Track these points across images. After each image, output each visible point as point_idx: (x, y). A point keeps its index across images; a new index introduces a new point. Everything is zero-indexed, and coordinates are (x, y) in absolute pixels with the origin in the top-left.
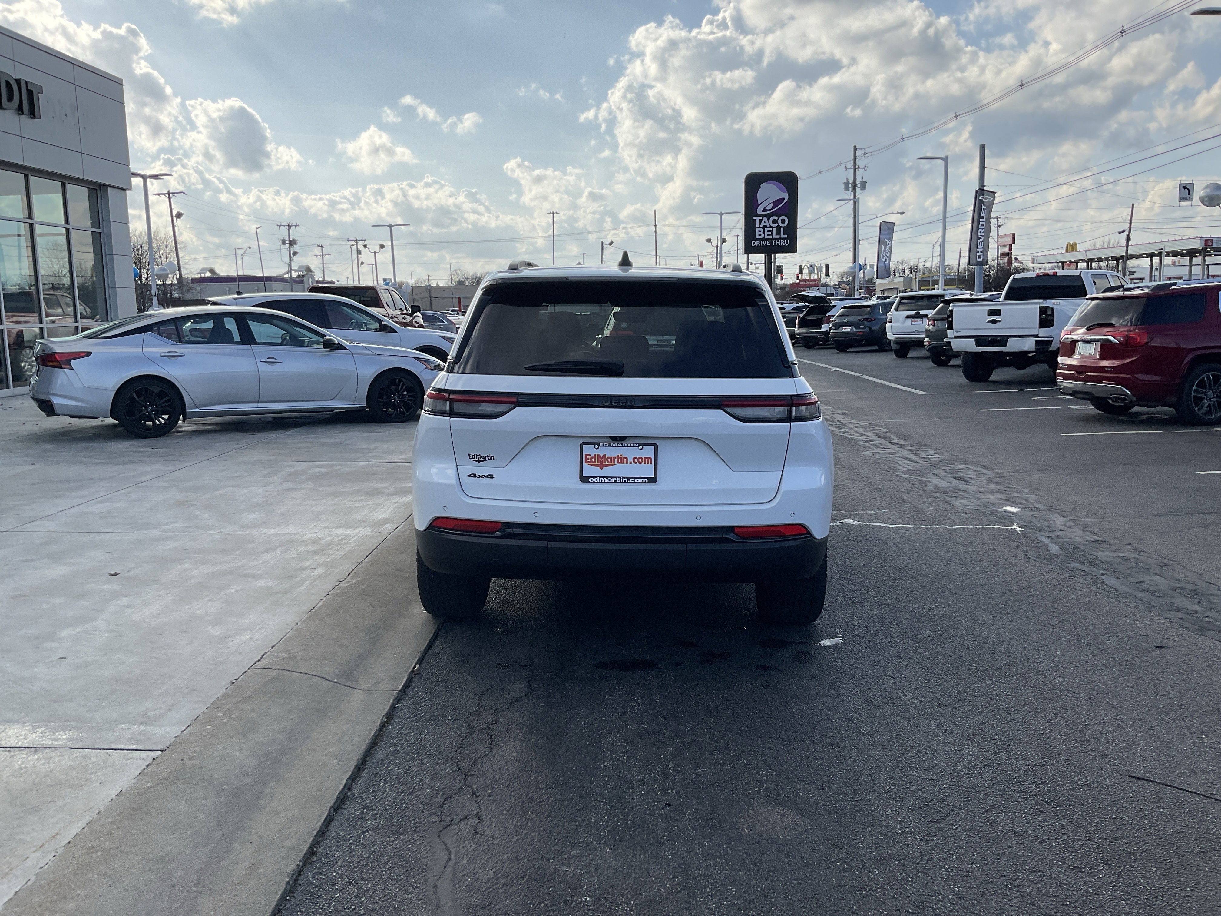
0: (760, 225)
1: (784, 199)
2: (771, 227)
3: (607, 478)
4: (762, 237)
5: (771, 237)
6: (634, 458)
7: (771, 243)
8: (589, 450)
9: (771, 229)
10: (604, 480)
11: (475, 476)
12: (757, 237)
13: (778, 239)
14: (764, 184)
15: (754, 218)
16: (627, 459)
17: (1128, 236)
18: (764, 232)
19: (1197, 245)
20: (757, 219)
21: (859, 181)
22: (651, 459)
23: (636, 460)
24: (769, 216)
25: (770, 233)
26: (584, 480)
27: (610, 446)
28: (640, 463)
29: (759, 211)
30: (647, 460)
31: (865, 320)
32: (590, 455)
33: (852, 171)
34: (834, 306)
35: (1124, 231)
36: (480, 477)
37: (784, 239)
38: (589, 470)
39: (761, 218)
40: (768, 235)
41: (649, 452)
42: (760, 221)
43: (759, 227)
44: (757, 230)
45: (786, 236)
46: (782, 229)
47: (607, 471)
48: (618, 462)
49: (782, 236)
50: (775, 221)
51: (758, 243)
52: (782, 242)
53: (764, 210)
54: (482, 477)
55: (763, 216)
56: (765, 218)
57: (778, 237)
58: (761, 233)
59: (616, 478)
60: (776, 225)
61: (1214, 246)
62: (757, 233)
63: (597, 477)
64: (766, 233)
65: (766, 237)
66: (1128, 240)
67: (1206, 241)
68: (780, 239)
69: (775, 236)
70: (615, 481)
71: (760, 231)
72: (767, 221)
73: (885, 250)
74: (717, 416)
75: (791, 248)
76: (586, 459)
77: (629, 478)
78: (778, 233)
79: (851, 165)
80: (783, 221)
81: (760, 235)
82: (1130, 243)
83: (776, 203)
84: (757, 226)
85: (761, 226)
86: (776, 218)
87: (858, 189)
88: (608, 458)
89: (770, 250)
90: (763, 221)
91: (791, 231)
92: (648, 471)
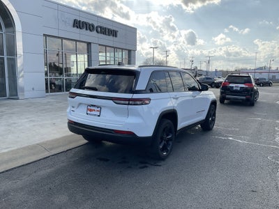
3: (91, 114)
8: (89, 107)
11: (72, 111)
16: (95, 110)
26: (87, 114)
41: (99, 109)
74: (111, 102)
88: (92, 109)
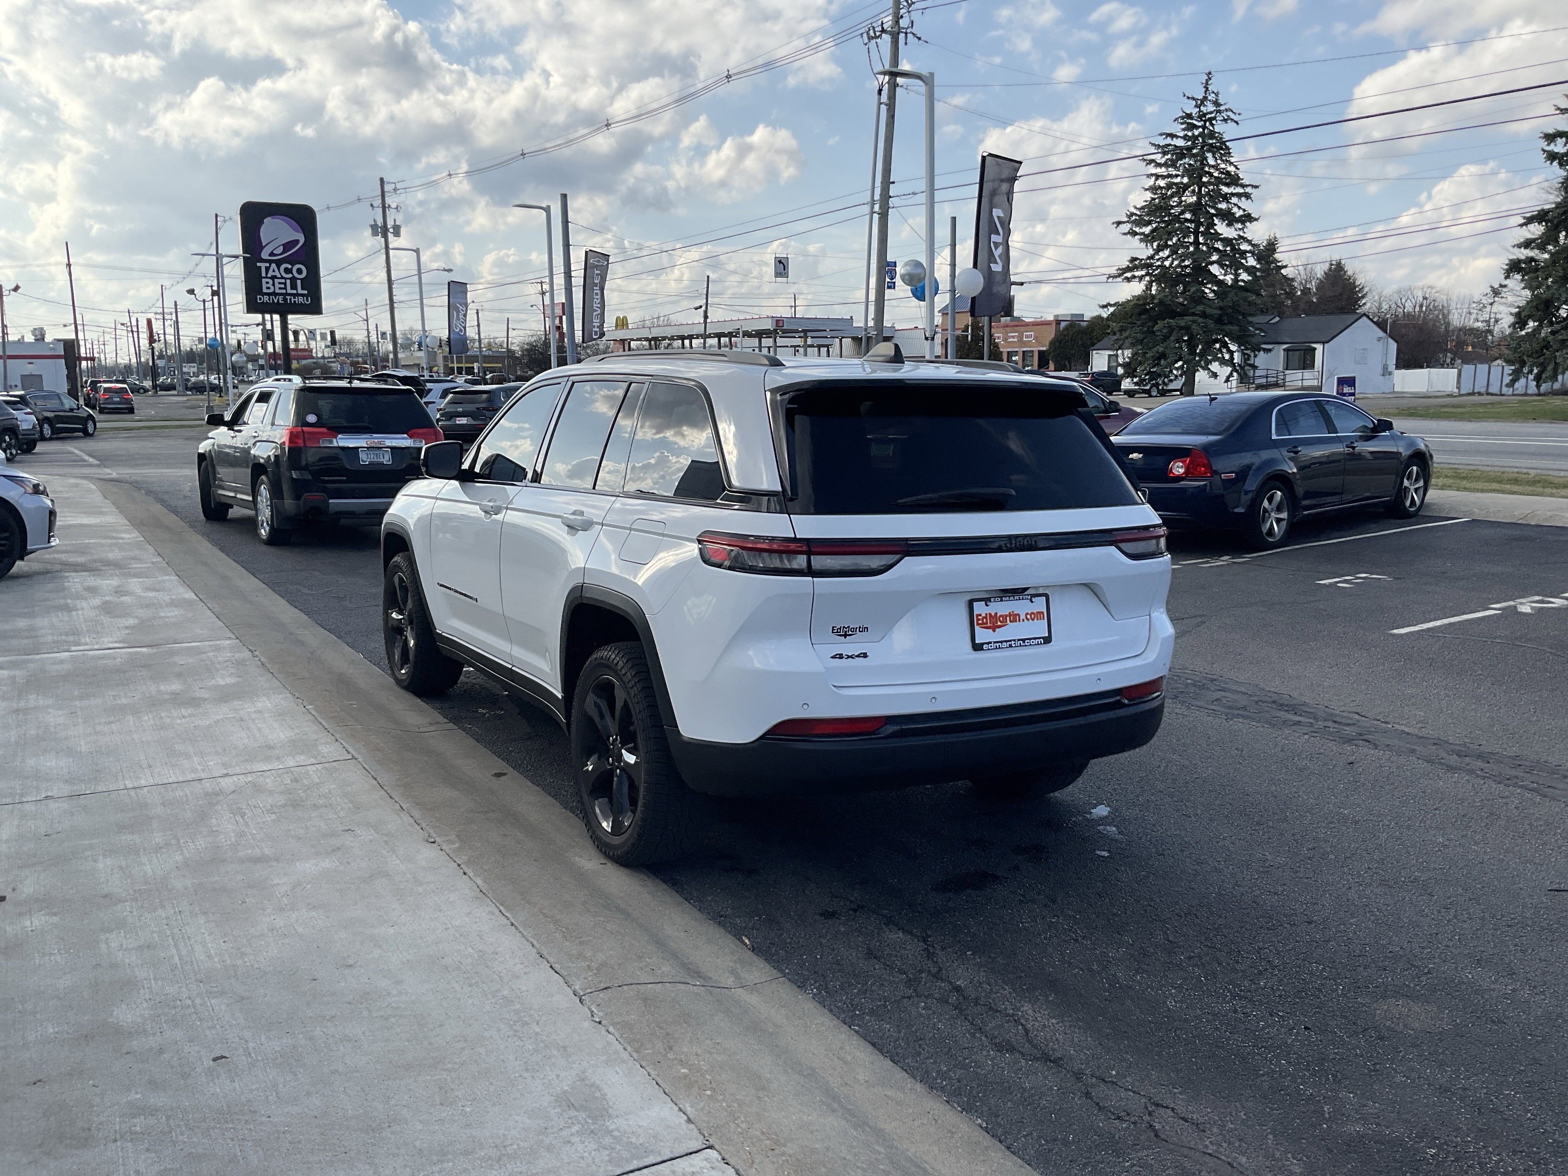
0: (267, 274)
1: (297, 241)
2: (282, 278)
3: (1001, 642)
4: (271, 291)
5: (284, 291)
6: (1027, 614)
7: (285, 300)
8: (980, 609)
9: (283, 281)
10: (999, 645)
11: (841, 656)
12: (265, 290)
13: (294, 295)
14: (269, 218)
15: (259, 264)
16: (1019, 615)
17: (706, 312)
18: (274, 285)
19: (769, 325)
20: (263, 265)
21: (390, 223)
22: (1043, 613)
23: (1029, 617)
24: (279, 263)
25: (283, 286)
26: (977, 647)
27: (1001, 601)
28: (1033, 620)
29: (265, 255)
30: (1038, 615)
31: (484, 409)
32: (980, 615)
33: (380, 210)
34: (431, 390)
35: (701, 307)
36: (849, 657)
37: (303, 295)
38: (982, 635)
39: (268, 265)
40: (280, 288)
41: (1039, 605)
42: (267, 269)
43: (266, 277)
44: (264, 281)
45: (306, 292)
46: (299, 282)
47: (1002, 634)
48: (1011, 621)
49: (300, 291)
50: (287, 271)
51: (266, 298)
52: (301, 299)
53: (272, 254)
54: (851, 657)
55: (270, 262)
56: (274, 266)
57: (295, 292)
58: (270, 285)
59: (1011, 641)
60: (290, 276)
61: (785, 328)
62: (264, 286)
63: (990, 643)
64: (277, 286)
65: (277, 291)
66: (706, 317)
67: (777, 321)
68: (298, 295)
69: (289, 291)
70: (1011, 646)
71: (267, 283)
72: (276, 269)
73: (458, 319)
74: (1110, 554)
75: (315, 308)
76: (978, 620)
77: (1024, 640)
78: (294, 287)
79: (378, 202)
80: (299, 271)
81: (268, 288)
82: (708, 321)
83: (287, 246)
84: (264, 275)
85: (269, 275)
86: (290, 266)
87: (390, 236)
88: (1001, 616)
89: (284, 310)
90: (271, 270)
91: (313, 283)
92: (1039, 629)
